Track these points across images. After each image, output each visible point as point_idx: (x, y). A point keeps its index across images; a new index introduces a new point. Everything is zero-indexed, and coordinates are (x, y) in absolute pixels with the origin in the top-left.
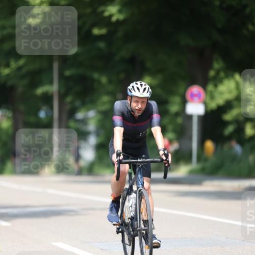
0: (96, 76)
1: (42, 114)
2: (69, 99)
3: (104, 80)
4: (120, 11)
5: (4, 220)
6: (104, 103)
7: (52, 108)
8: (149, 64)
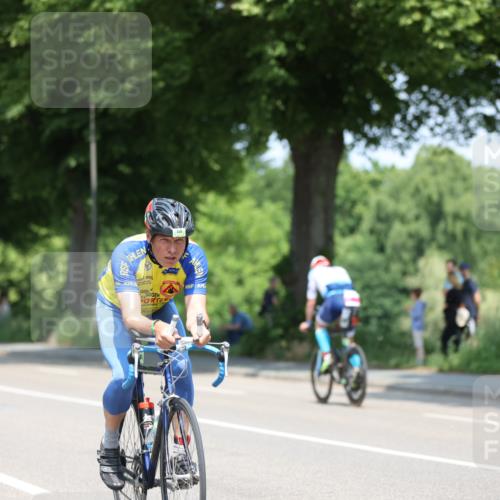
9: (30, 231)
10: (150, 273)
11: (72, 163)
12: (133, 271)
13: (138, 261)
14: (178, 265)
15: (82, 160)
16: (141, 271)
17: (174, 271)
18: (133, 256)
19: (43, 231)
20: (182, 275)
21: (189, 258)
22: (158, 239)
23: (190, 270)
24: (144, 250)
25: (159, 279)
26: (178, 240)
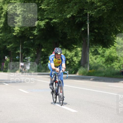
0: (30, 48)
1: (17, 58)
2: (23, 54)
3: (32, 49)
4: (36, 33)
5: (7, 84)
6: (32, 55)
7: (19, 56)
8: (43, 46)
9: (72, 46)
10: (55, 60)
11: (83, 29)
12: (53, 60)
13: (53, 58)
14: (60, 59)
15: (85, 28)
16: (54, 60)
17: (60, 60)
18: (52, 57)
19: (76, 46)
20: (61, 60)
21: (62, 58)
22: (56, 54)
23: (62, 60)
24: (54, 56)
25: (57, 61)
26: (59, 55)
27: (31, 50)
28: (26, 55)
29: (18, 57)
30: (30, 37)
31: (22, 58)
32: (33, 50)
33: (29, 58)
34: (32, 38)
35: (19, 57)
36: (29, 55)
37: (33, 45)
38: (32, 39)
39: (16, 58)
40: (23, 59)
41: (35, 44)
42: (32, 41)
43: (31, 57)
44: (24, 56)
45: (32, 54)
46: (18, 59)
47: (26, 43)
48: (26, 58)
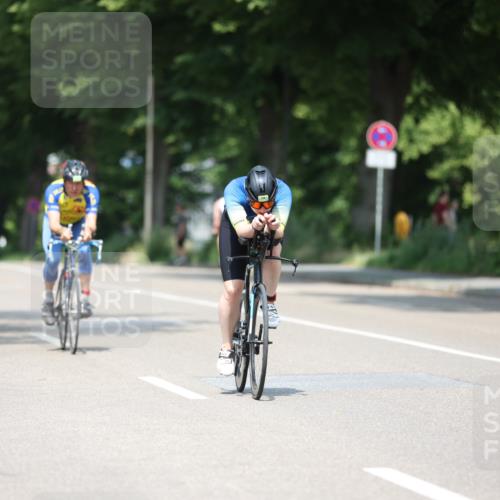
0: (218, 101)
1: (126, 163)
2: (171, 139)
3: (230, 108)
6: (231, 148)
7: (143, 153)
8: (305, 84)
10: (66, 201)
12: (57, 200)
13: (60, 194)
16: (62, 199)
18: (56, 192)
21: (88, 194)
23: (88, 201)
27: (223, 112)
28: (187, 146)
29: (133, 160)
30: (218, 27)
31: (164, 167)
32: (239, 112)
33: (210, 169)
34: (231, 27)
35: (139, 161)
36: (212, 146)
37: (233, 77)
38: (226, 38)
39: (117, 164)
40: (170, 173)
41: (252, 70)
42: (228, 50)
43: (220, 162)
44: (172, 151)
45: (232, 141)
46: (133, 174)
47: (185, 66)
48: (188, 167)
